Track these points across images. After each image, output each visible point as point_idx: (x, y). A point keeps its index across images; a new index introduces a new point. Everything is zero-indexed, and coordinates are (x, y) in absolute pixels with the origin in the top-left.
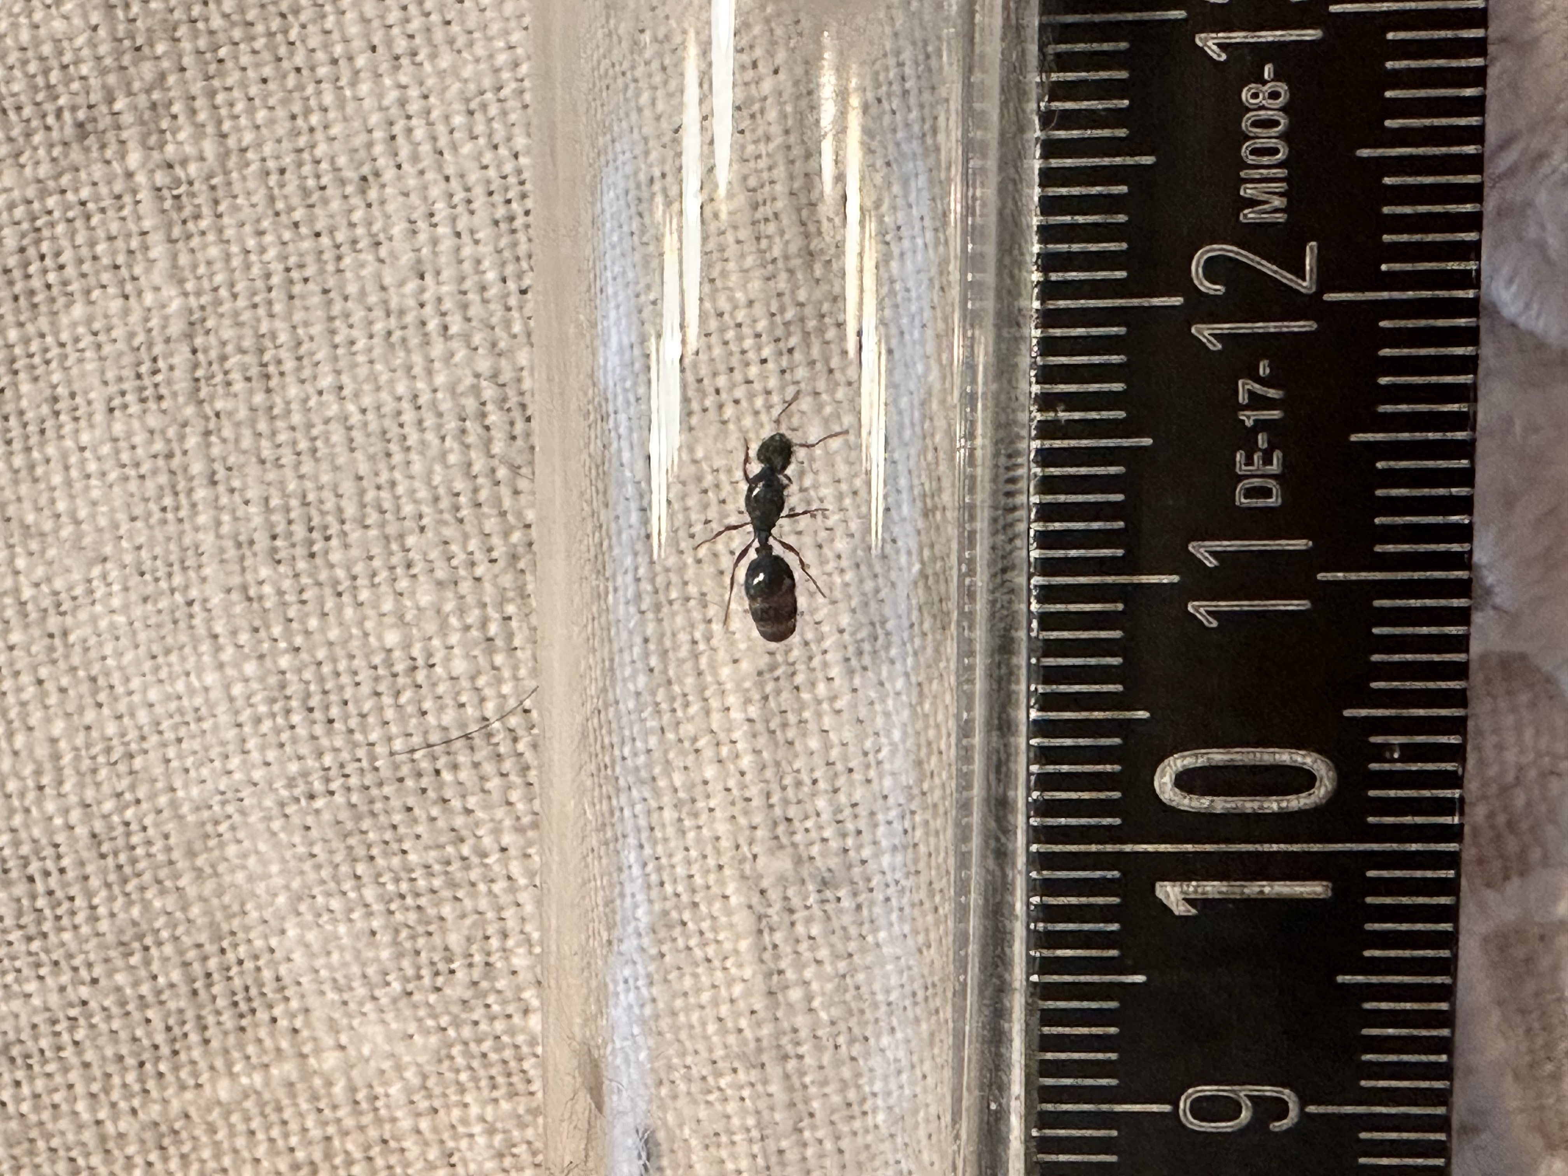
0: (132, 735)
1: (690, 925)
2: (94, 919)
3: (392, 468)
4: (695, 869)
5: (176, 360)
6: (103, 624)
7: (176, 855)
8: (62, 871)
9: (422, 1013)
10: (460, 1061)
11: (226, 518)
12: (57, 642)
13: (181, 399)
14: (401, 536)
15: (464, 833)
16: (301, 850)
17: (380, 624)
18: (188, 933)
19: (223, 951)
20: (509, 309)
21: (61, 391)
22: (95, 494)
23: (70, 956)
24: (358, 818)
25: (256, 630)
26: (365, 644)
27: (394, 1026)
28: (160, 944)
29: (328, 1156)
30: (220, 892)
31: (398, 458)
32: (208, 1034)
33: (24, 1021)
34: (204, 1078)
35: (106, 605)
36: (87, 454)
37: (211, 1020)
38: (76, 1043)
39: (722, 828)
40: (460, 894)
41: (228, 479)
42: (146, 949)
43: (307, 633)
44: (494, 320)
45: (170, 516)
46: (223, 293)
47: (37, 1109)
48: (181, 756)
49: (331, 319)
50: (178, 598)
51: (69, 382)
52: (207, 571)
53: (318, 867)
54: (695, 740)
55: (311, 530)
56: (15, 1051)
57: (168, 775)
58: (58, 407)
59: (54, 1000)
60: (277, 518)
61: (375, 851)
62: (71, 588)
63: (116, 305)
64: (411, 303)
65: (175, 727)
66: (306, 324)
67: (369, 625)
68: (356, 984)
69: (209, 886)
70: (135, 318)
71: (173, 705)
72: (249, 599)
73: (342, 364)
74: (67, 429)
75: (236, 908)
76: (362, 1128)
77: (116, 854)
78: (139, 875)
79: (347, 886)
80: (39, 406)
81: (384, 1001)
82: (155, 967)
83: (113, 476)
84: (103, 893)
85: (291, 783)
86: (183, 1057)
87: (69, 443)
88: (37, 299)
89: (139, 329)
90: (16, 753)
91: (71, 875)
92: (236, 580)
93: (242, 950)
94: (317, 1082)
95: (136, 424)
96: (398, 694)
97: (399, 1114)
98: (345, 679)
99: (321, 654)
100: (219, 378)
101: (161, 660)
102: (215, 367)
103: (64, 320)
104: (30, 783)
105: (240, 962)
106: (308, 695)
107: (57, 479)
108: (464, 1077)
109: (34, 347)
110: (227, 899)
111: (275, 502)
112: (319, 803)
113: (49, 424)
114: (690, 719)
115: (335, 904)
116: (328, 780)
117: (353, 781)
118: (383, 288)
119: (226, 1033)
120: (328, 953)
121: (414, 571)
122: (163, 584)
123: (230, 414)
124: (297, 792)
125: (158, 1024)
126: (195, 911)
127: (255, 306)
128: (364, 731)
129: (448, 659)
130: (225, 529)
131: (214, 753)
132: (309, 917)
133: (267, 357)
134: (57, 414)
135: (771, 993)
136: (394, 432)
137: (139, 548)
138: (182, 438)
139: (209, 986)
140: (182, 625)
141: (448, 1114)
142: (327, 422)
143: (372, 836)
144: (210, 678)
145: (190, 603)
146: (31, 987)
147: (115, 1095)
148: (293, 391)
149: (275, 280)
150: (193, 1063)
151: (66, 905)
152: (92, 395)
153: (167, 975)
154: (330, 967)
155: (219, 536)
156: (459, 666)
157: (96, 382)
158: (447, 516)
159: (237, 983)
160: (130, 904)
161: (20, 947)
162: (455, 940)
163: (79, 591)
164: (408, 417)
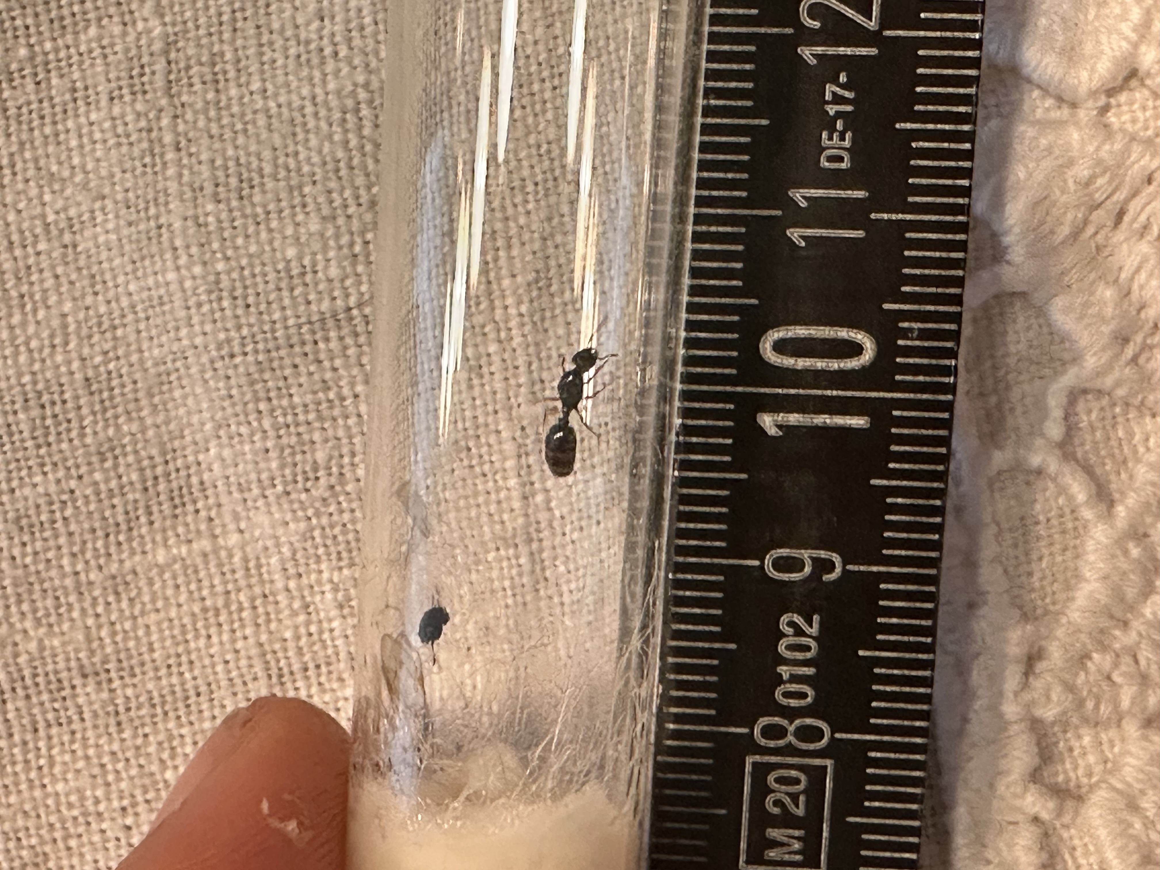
0: (116, 314)
1: (474, 450)
2: (82, 436)
3: (296, 144)
4: (479, 412)
5: (157, 67)
6: (101, 239)
7: (141, 395)
8: (64, 402)
9: (296, 506)
10: (318, 540)
11: (186, 172)
12: (70, 250)
13: (159, 94)
14: (300, 187)
15: (331, 383)
16: (223, 392)
17: (283, 242)
18: (144, 448)
19: (167, 462)
20: (378, 42)
21: (78, 84)
22: (99, 154)
23: (65, 460)
24: (262, 371)
25: (203, 245)
26: (273, 257)
27: (277, 516)
28: (125, 455)
29: (227, 605)
30: (167, 423)
31: (300, 137)
32: (153, 518)
33: (31, 502)
34: (149, 547)
35: (103, 227)
36: (95, 128)
37: (155, 509)
38: (65, 519)
39: (499, 386)
40: (326, 425)
41: (188, 147)
42: (116, 458)
43: (236, 248)
44: (369, 49)
45: (149, 170)
46: (190, 25)
47: (35, 562)
48: (148, 329)
49: (261, 45)
50: (152, 223)
51: (84, 79)
52: (172, 206)
53: (234, 405)
54: (483, 326)
55: (241, 181)
56: (24, 522)
57: (138, 341)
58: (76, 95)
59: (53, 488)
60: (220, 173)
61: (272, 394)
62: (80, 216)
63: (117, 30)
64: (314, 36)
65: (145, 310)
66: (244, 48)
67: (277, 244)
68: (253, 486)
69: (161, 418)
70: (131, 38)
71: (145, 295)
72: (200, 225)
73: (267, 75)
74: (82, 110)
75: (177, 433)
76: (250, 586)
77: (101, 392)
78: (114, 407)
79: (252, 417)
80: (63, 95)
81: (272, 499)
82: (121, 470)
83: (111, 142)
84: (91, 418)
85: (219, 348)
86: (135, 533)
87: (83, 120)
88: (65, 23)
89: (132, 46)
90: (38, 323)
91: (70, 405)
92: (190, 213)
93: (180, 463)
94: (223, 554)
95: (128, 109)
96: (292, 290)
97: (276, 577)
98: (259, 279)
99: (244, 262)
100: (185, 81)
101: (138, 264)
102: (183, 73)
103: (83, 37)
104: (46, 342)
105: (178, 470)
106: (234, 289)
107: (74, 143)
108: (321, 551)
109: (62, 54)
110: (172, 426)
111: (219, 162)
112: (238, 360)
113: (70, 106)
114: (480, 313)
115: (243, 430)
116: (243, 345)
117: (261, 346)
118: (297, 27)
119: (164, 519)
120: (236, 465)
121: (308, 210)
122: (142, 214)
123: (191, 105)
124: (223, 352)
125: (120, 509)
126: (151, 433)
127: (211, 35)
128: (270, 314)
129: (326, 268)
130: (186, 179)
131: (170, 326)
132: (225, 440)
133: (217, 69)
134: (75, 100)
135: (525, 498)
136: (299, 120)
137: (127, 191)
138: (158, 118)
139: (155, 485)
140: (154, 241)
141: (309, 578)
142: (255, 112)
143: (270, 384)
144: (171, 276)
145: (160, 227)
146: (38, 479)
147: (89, 555)
148: (234, 92)
149: (225, 18)
150: (142, 537)
151: (65, 425)
152: (100, 88)
153: (128, 475)
154: (238, 475)
155: (180, 184)
156: (334, 272)
157: (102, 79)
158: (331, 175)
159: (175, 485)
160: (106, 427)
161: (33, 452)
162: (320, 456)
163: (86, 217)
164: (309, 110)
